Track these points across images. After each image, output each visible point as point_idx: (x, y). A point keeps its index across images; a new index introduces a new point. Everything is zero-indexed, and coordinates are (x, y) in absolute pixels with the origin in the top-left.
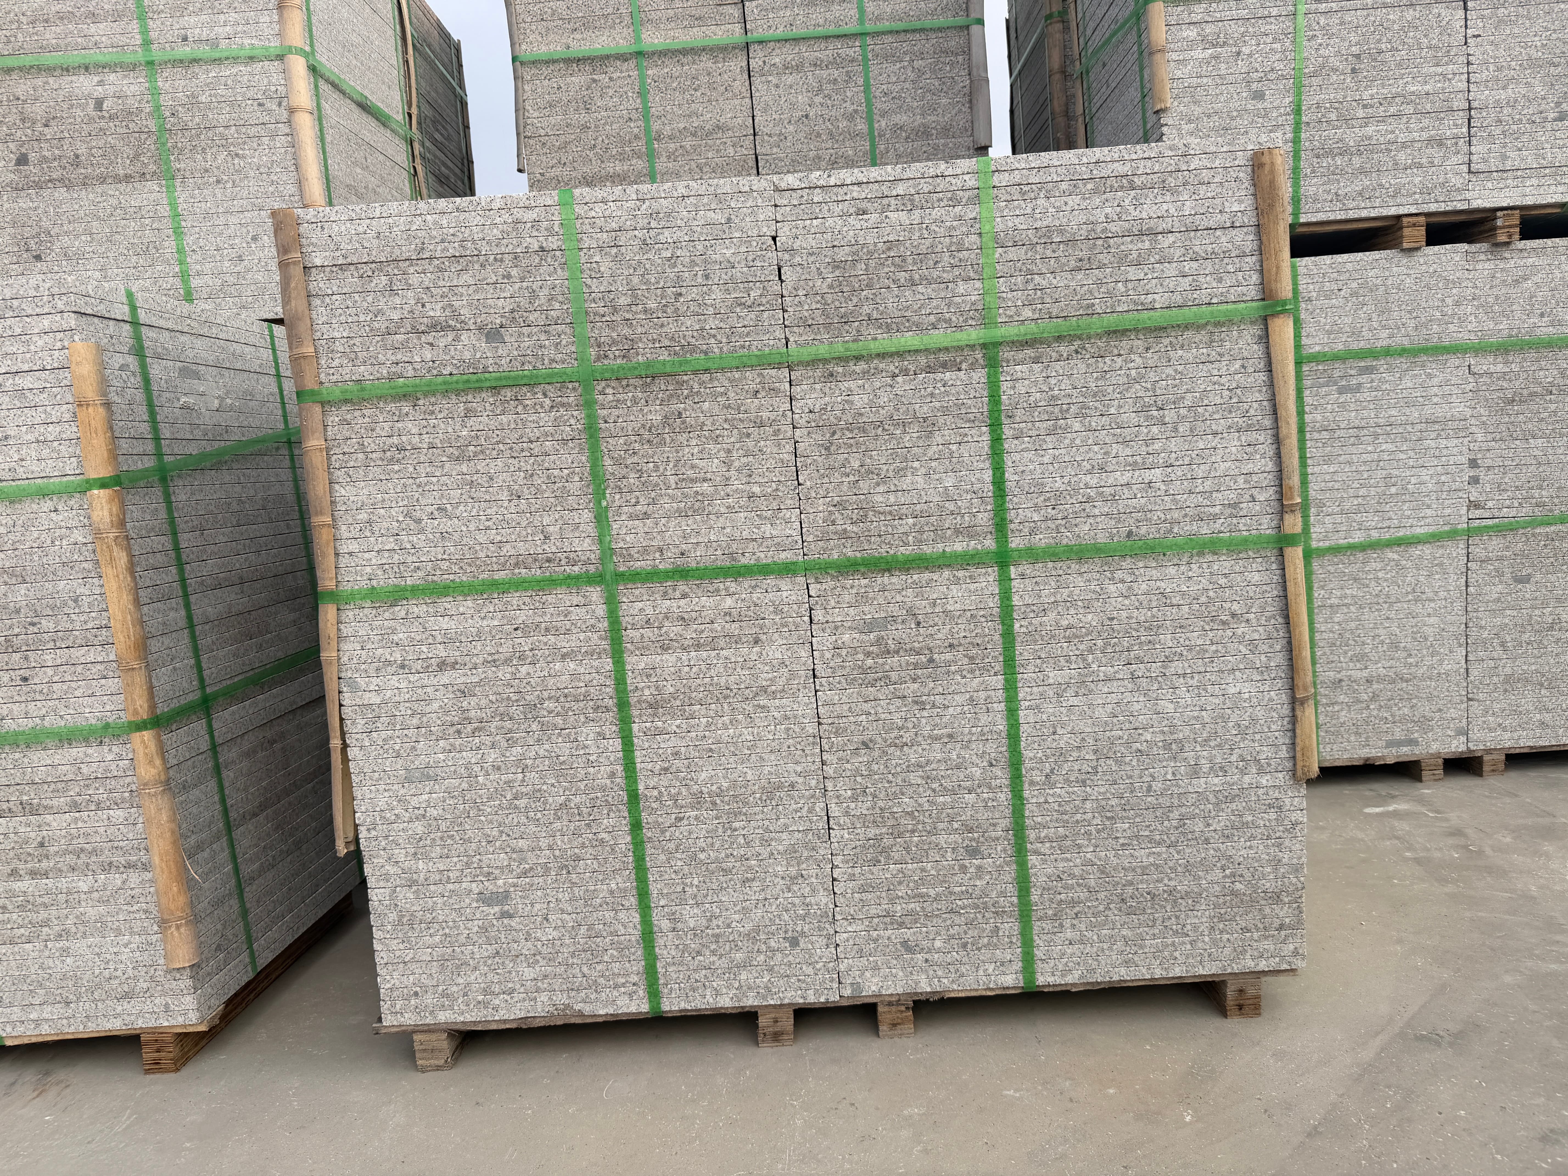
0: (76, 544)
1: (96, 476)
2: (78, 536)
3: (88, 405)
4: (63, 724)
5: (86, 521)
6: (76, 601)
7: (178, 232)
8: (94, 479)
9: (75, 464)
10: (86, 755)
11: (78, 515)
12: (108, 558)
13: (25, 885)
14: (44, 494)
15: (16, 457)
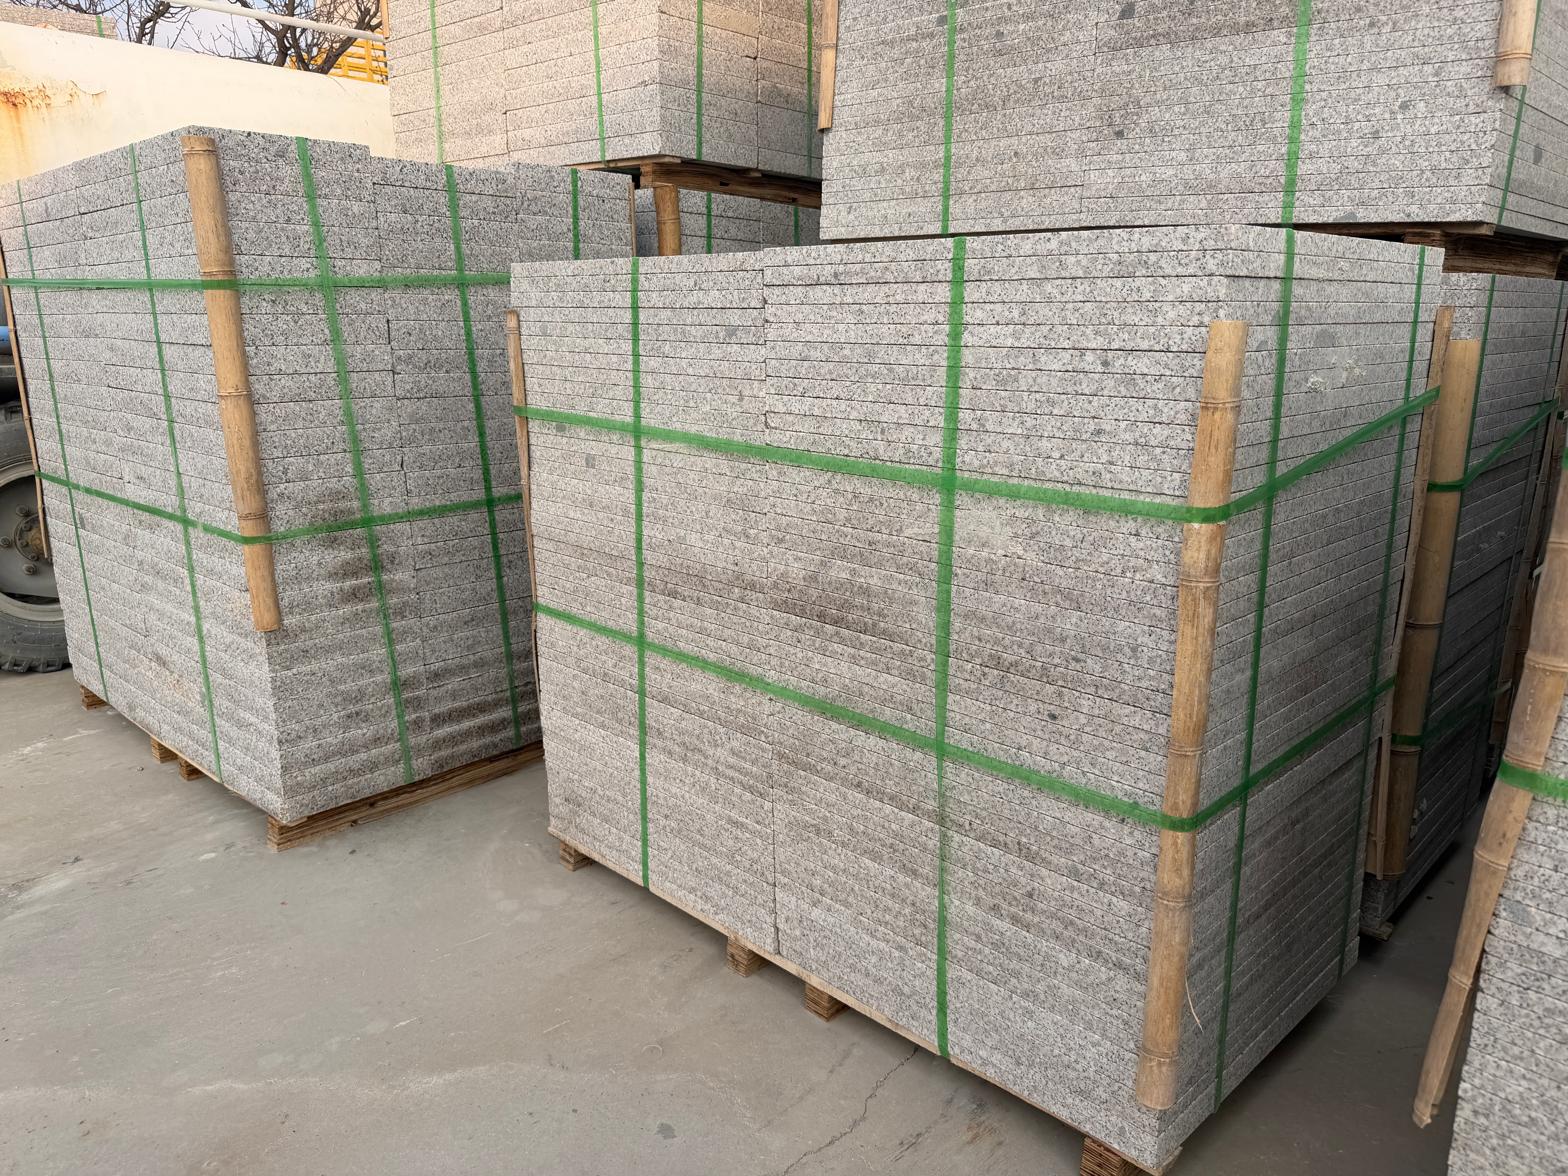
0: (1152, 582)
1: (1202, 506)
2: (1157, 573)
3: (1216, 409)
4: (1084, 781)
5: (1172, 557)
6: (1134, 650)
7: (1298, 100)
8: (1198, 509)
9: (1177, 483)
10: (1102, 826)
11: (1164, 547)
12: (1191, 613)
13: (1003, 925)
14: (1126, 510)
15: (1105, 458)
